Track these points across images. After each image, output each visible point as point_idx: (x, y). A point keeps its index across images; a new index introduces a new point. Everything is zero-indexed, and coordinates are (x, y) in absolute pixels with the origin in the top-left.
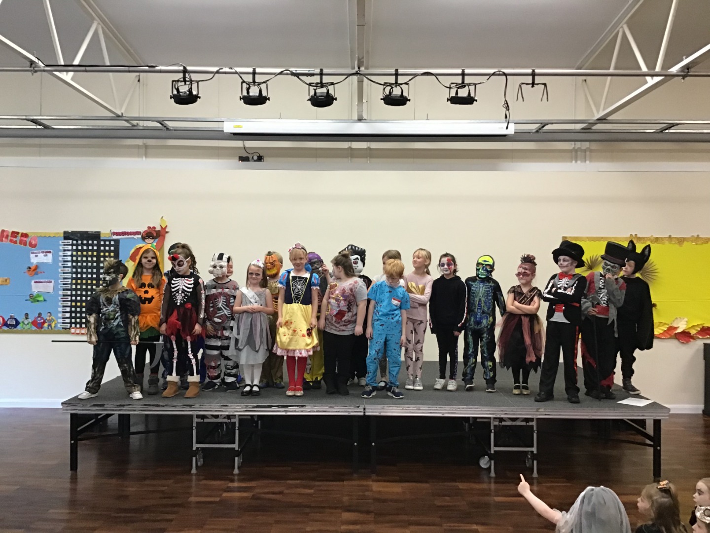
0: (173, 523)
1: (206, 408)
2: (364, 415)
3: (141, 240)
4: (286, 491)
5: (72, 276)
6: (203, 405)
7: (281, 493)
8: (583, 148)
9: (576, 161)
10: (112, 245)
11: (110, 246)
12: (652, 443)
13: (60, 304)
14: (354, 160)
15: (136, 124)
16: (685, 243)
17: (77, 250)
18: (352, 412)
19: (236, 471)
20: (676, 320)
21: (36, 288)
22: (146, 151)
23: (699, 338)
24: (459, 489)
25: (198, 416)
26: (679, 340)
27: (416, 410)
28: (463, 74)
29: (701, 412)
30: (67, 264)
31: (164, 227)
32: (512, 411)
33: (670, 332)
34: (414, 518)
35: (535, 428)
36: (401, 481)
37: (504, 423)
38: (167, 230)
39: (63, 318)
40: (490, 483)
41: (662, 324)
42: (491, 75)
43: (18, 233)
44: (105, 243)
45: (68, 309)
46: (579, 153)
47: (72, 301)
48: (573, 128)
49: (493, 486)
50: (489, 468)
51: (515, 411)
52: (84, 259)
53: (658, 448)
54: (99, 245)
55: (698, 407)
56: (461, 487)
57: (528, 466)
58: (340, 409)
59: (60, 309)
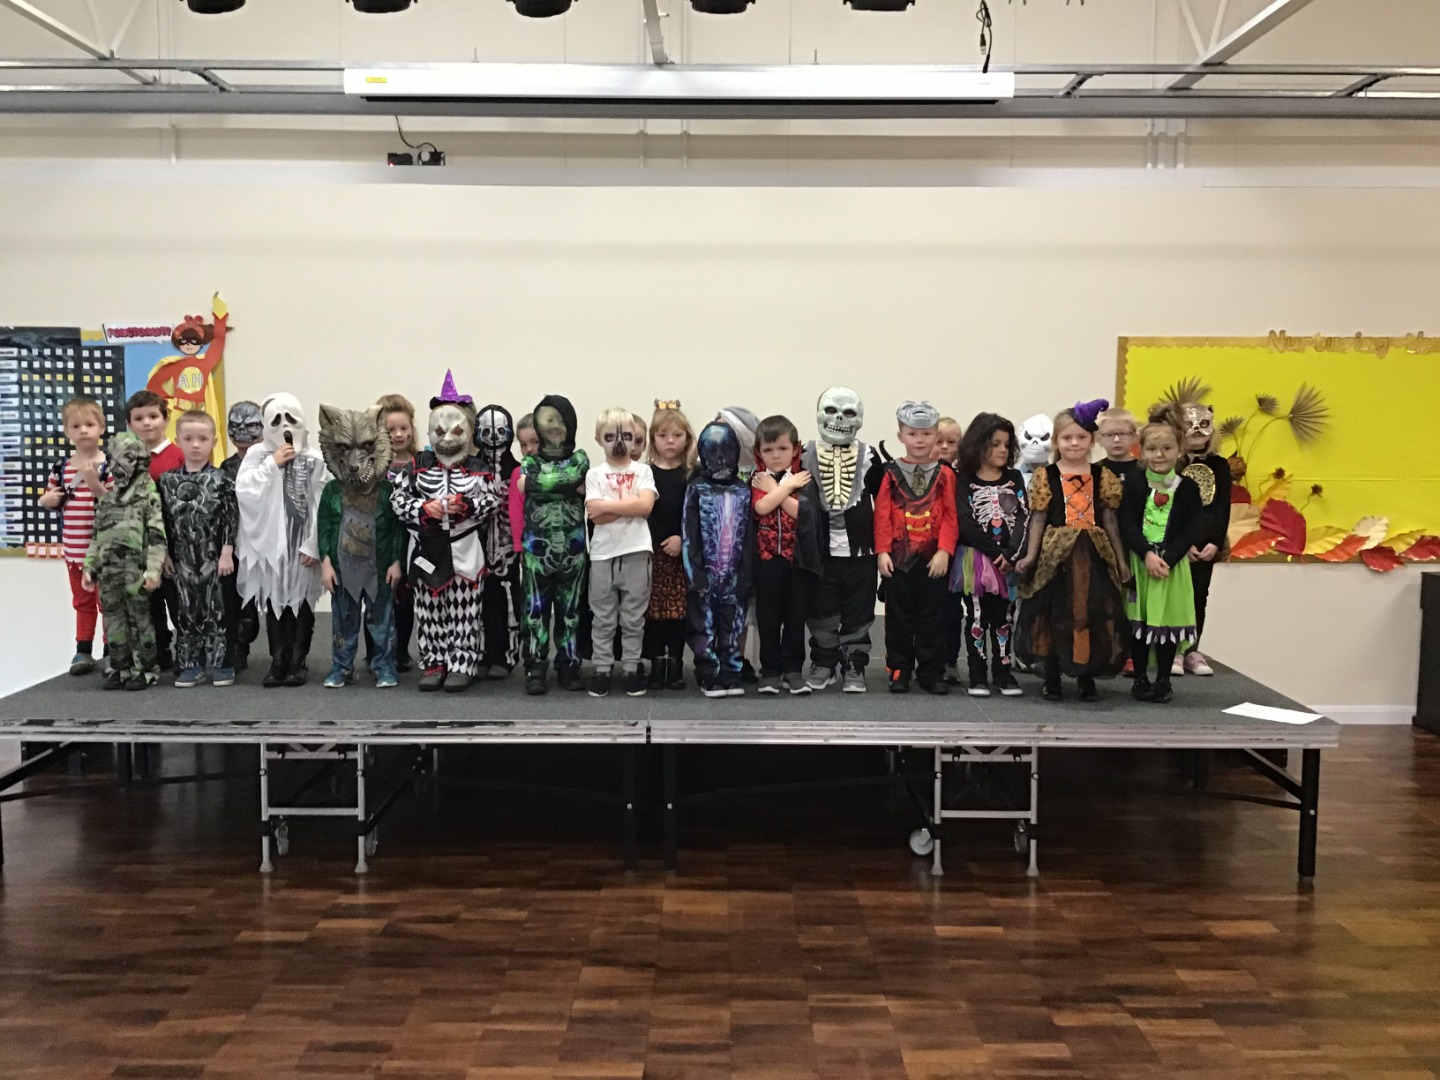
0: (185, 997)
1: (284, 728)
2: (648, 742)
3: (171, 347)
4: (465, 915)
5: (23, 429)
6: (277, 723)
7: (451, 919)
8: (1172, 134)
9: (1155, 165)
10: (109, 359)
11: (103, 360)
12: (1297, 801)
14: (652, 162)
15: (151, 80)
16: (1391, 349)
17: (31, 369)
18: (619, 736)
19: (361, 867)
20: (1364, 522)
22: (178, 144)
23: (1411, 561)
24: (858, 907)
25: (270, 747)
26: (1367, 565)
27: (767, 730)
29: (1409, 722)
30: (11, 403)
31: (220, 317)
32: (983, 731)
33: (1348, 549)
34: (746, 980)
35: (1034, 769)
36: (731, 886)
37: (963, 758)
38: (229, 324)
39: (9, 522)
40: (931, 890)
41: (1332, 531)
44: (91, 353)
45: (18, 503)
46: (1162, 145)
47: (25, 484)
48: (1150, 87)
49: (937, 899)
50: (930, 857)
51: (989, 732)
52: (48, 390)
53: (1312, 812)
54: (78, 360)
55: (1404, 711)
56: (862, 901)
57: (1018, 849)
58: (592, 729)
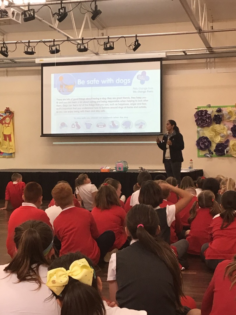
3: (4, 114)
8: (211, 61)
9: (207, 69)
15: (2, 61)
22: (7, 74)
28: (109, 38)
42: (120, 38)
46: (209, 64)
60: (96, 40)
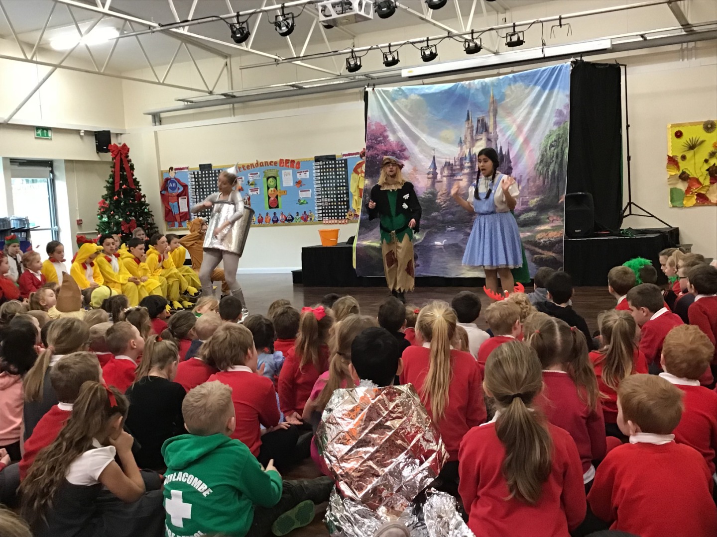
3: (360, 158)
5: (321, 186)
8: (690, 47)
9: (683, 60)
10: (343, 163)
13: (316, 205)
17: (323, 168)
21: (302, 195)
28: (514, 26)
30: (318, 178)
39: (318, 214)
42: (533, 23)
43: (289, 160)
44: (339, 162)
46: (686, 52)
47: (322, 202)
52: (328, 174)
54: (335, 164)
59: (316, 208)
60: (494, 31)
